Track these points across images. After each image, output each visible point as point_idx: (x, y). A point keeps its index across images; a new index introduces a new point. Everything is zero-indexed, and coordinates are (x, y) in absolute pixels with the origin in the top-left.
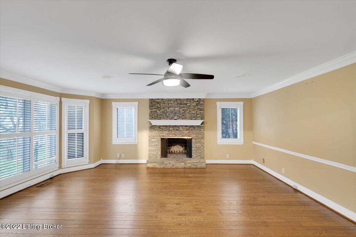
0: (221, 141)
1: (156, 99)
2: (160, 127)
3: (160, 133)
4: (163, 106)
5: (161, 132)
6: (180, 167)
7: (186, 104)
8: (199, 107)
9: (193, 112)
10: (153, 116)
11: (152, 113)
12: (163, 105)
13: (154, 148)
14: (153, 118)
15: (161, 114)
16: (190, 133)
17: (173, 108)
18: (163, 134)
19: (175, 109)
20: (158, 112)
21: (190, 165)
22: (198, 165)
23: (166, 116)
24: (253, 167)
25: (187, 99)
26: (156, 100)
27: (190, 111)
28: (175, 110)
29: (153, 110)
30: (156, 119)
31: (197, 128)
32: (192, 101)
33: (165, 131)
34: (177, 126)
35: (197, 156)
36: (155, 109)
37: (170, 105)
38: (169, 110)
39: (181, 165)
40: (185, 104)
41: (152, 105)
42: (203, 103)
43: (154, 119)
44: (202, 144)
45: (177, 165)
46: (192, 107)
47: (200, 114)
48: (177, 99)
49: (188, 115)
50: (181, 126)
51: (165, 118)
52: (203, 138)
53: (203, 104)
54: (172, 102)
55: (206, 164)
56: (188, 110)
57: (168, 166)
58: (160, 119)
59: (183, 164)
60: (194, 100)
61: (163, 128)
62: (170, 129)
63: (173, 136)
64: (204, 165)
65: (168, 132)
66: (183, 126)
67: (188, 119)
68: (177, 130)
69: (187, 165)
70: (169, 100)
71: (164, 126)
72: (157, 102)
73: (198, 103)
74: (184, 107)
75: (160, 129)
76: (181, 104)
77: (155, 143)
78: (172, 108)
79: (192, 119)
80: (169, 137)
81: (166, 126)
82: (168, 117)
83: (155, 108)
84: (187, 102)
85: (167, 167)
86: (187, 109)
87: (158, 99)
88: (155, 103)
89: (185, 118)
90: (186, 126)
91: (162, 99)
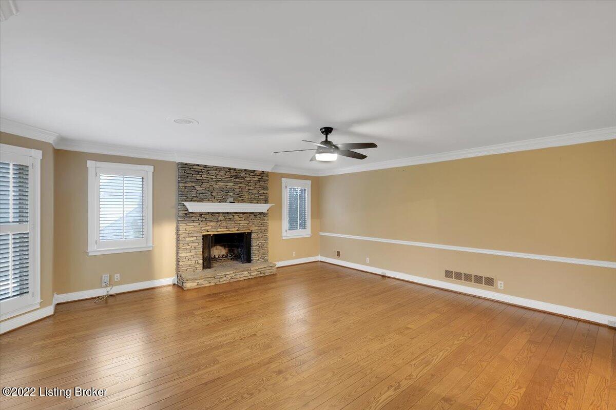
0: (287, 234)
1: (194, 165)
2: (201, 214)
3: (203, 226)
4: (207, 179)
5: (202, 224)
6: (242, 279)
7: (244, 178)
8: (262, 184)
9: (254, 191)
10: (189, 196)
11: (186, 190)
12: (208, 176)
13: (192, 254)
14: (187, 199)
15: (204, 191)
16: (250, 224)
17: (225, 184)
18: (207, 228)
19: (227, 184)
20: (197, 188)
21: (255, 273)
22: (267, 271)
23: (212, 196)
24: (319, 264)
25: (245, 170)
26: (194, 167)
27: (249, 190)
28: (228, 187)
29: (189, 185)
30: (195, 201)
31: (259, 216)
32: (252, 174)
33: (211, 221)
34: (231, 213)
35: (259, 259)
36: (192, 182)
37: (219, 177)
38: (217, 186)
39: (244, 275)
40: (242, 177)
41: (187, 175)
42: (267, 178)
43: (191, 201)
44: (266, 239)
45: (237, 276)
46: (252, 184)
47: (264, 195)
48: (230, 169)
49: (247, 196)
50: (236, 213)
51: (211, 200)
52: (266, 231)
53: (268, 180)
54: (222, 173)
55: (277, 268)
56: (247, 187)
57: (225, 280)
58: (202, 200)
59: (247, 273)
60: (256, 172)
61: (207, 216)
62: (220, 218)
63: (223, 230)
64: (274, 271)
65: (215, 224)
66: (239, 213)
67: (246, 202)
68: (230, 220)
69: (252, 274)
70: (218, 169)
71: (208, 213)
72: (196, 170)
73: (260, 177)
74: (241, 183)
75: (201, 219)
76: (236, 177)
77: (193, 244)
78: (223, 184)
79: (252, 203)
80: (216, 233)
81: (213, 214)
82: (214, 197)
83: (192, 180)
84: (246, 176)
85: (222, 283)
86: (244, 186)
87: (198, 165)
88: (192, 173)
89: (243, 201)
90: (244, 213)
91: (205, 167)
